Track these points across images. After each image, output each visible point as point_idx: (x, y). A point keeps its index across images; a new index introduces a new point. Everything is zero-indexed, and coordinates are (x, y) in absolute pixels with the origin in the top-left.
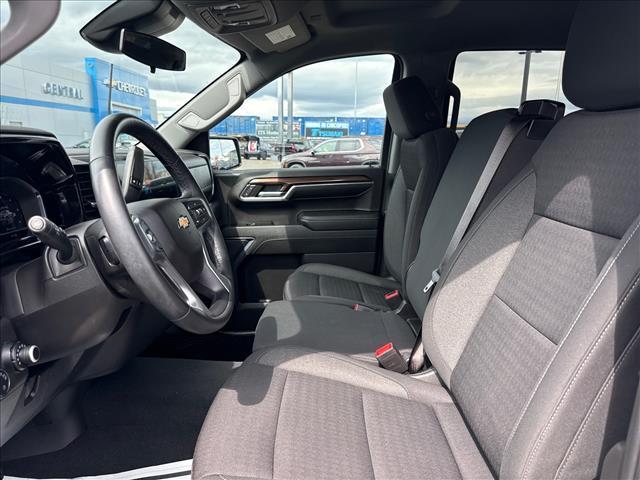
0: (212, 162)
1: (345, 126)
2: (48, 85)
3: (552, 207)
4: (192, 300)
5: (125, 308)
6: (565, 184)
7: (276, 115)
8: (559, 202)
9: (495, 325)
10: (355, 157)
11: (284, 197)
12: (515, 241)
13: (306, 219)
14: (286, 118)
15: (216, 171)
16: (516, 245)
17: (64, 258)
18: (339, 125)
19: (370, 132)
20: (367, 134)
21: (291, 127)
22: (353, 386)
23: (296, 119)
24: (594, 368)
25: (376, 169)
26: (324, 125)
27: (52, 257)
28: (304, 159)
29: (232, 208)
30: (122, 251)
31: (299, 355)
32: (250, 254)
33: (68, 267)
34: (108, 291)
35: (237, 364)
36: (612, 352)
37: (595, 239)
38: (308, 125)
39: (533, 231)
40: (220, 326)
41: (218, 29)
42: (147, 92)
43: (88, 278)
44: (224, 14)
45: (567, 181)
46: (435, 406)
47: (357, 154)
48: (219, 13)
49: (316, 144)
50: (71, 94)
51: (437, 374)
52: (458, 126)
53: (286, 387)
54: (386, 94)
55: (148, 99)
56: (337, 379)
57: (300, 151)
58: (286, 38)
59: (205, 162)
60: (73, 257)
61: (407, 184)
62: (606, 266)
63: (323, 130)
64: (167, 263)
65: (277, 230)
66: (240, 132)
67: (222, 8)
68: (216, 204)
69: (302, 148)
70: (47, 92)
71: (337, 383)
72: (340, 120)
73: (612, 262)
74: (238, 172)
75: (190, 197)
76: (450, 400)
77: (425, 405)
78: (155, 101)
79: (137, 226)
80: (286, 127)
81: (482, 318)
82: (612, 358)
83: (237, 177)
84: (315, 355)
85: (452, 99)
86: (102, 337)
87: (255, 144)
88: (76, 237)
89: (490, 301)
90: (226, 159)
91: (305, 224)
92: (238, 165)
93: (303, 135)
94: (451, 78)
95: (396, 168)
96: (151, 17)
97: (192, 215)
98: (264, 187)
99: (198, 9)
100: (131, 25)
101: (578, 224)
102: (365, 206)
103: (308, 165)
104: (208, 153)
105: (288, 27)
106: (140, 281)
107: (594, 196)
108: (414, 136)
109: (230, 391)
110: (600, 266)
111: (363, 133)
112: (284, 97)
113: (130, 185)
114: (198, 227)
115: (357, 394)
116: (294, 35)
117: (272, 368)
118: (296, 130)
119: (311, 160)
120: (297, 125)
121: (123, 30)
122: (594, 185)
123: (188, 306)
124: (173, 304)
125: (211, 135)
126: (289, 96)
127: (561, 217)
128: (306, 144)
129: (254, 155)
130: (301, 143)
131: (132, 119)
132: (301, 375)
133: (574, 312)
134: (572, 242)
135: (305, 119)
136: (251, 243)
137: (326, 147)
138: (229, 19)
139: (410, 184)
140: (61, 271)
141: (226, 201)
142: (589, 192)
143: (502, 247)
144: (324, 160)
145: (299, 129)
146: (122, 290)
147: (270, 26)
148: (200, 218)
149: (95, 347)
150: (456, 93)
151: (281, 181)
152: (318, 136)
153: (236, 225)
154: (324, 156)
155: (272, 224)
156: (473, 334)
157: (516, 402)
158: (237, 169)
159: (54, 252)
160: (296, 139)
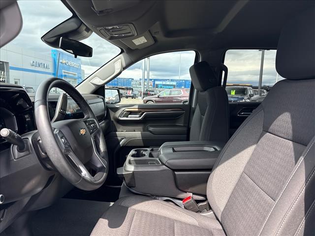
0: (106, 100)
1: (174, 83)
2: (33, 62)
3: (272, 127)
4: (85, 173)
5: (51, 175)
6: (278, 117)
7: (141, 78)
8: (275, 125)
9: (244, 189)
10: (179, 98)
11: (141, 118)
12: (253, 144)
13: (151, 129)
14: (146, 79)
15: (108, 105)
16: (254, 147)
17: (20, 150)
18: (171, 83)
19: (186, 86)
20: (185, 87)
21: (148, 83)
22: (169, 219)
23: (151, 80)
24: (294, 216)
25: (187, 105)
26: (164, 83)
27: (15, 149)
28: (154, 99)
29: (115, 123)
30: (47, 148)
31: (142, 201)
32: (122, 146)
33: (22, 154)
34: (42, 167)
35: (112, 204)
36: (303, 209)
37: (294, 145)
38: (157, 83)
39: (262, 139)
40: (98, 187)
41: (108, 37)
42: (80, 67)
43: (32, 160)
44: (111, 31)
45: (279, 115)
46: (212, 230)
47: (180, 97)
48: (109, 30)
49: (160, 92)
50: (44, 66)
51: (214, 213)
52: (227, 84)
53: (134, 219)
54: (191, 70)
55: (80, 69)
56: (161, 214)
57: (152, 95)
58: (142, 43)
59: (102, 101)
60: (25, 150)
61: (201, 112)
62: (299, 161)
63: (164, 85)
64: (72, 153)
65: (136, 134)
66: (124, 86)
67: (110, 28)
68: (108, 121)
69: (153, 93)
70: (33, 65)
71: (161, 217)
72: (172, 80)
73: (302, 159)
74: (118, 105)
75: (89, 118)
76: (221, 228)
77: (207, 230)
78: (84, 70)
79: (56, 135)
80: (146, 83)
81: (237, 184)
82: (304, 212)
83: (118, 108)
84: (151, 201)
85: (224, 72)
86: (39, 189)
87: (131, 91)
88: (28, 138)
89: (241, 176)
90: (114, 99)
91: (151, 132)
92: (119, 102)
93: (154, 87)
94: (223, 62)
95: (196, 105)
96: (76, 32)
97: (88, 128)
98: (131, 113)
99: (98, 28)
100: (65, 35)
101: (285, 137)
102: (181, 123)
103: (156, 102)
104: (104, 96)
105: (143, 37)
106: (56, 164)
107: (293, 123)
108: (204, 90)
109: (104, 220)
110: (297, 160)
111: (183, 87)
112: (145, 69)
113: (59, 112)
114: (91, 134)
115: (171, 223)
116: (146, 41)
117: (127, 208)
118: (151, 85)
119: (157, 99)
120: (151, 83)
121: (61, 38)
122: (292, 117)
123: (81, 176)
124: (73, 176)
125: (106, 87)
126: (148, 69)
127: (276, 133)
128: (155, 91)
129: (130, 97)
130: (153, 91)
131: (59, 80)
132: (143, 212)
133: (284, 184)
134: (282, 146)
135: (155, 80)
136: (123, 140)
137: (165, 93)
138: (114, 33)
139: (202, 113)
140: (18, 156)
141: (112, 120)
142: (290, 121)
143: (247, 147)
144: (164, 100)
145: (152, 84)
146: (49, 166)
147: (133, 37)
148: (93, 130)
149: (37, 194)
150: (226, 70)
151: (140, 110)
152: (161, 88)
153: (116, 131)
154: (163, 98)
155: (135, 131)
156: (232, 193)
157: (254, 231)
158: (119, 104)
159: (16, 147)
160: (150, 89)
